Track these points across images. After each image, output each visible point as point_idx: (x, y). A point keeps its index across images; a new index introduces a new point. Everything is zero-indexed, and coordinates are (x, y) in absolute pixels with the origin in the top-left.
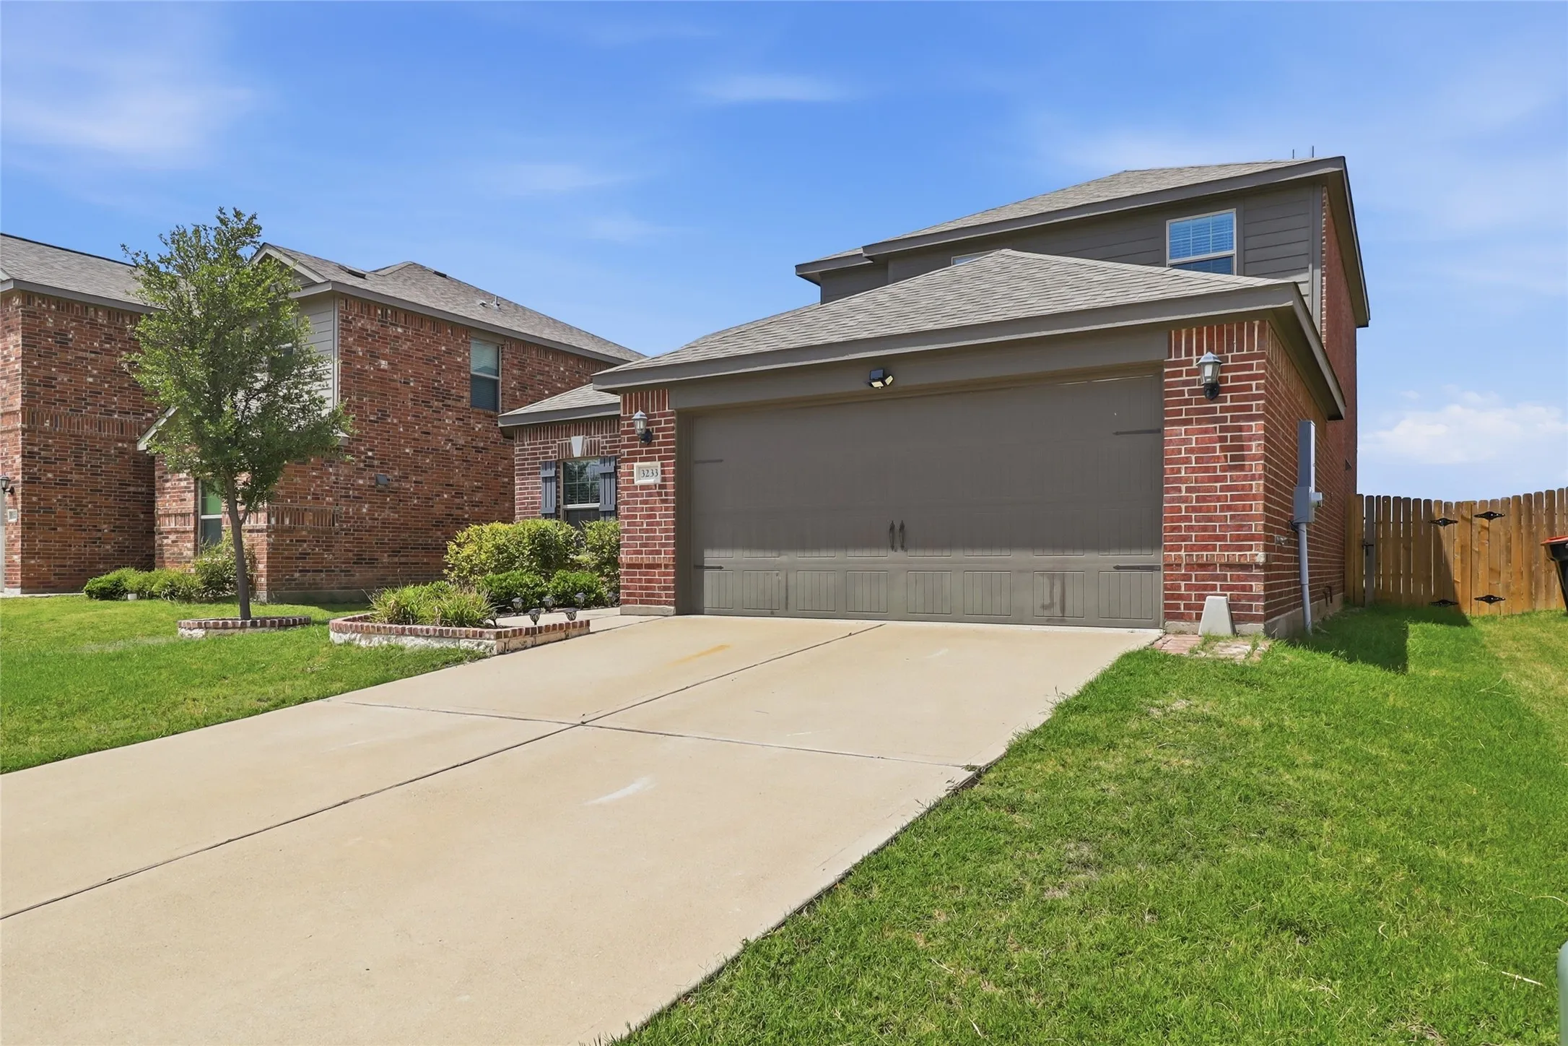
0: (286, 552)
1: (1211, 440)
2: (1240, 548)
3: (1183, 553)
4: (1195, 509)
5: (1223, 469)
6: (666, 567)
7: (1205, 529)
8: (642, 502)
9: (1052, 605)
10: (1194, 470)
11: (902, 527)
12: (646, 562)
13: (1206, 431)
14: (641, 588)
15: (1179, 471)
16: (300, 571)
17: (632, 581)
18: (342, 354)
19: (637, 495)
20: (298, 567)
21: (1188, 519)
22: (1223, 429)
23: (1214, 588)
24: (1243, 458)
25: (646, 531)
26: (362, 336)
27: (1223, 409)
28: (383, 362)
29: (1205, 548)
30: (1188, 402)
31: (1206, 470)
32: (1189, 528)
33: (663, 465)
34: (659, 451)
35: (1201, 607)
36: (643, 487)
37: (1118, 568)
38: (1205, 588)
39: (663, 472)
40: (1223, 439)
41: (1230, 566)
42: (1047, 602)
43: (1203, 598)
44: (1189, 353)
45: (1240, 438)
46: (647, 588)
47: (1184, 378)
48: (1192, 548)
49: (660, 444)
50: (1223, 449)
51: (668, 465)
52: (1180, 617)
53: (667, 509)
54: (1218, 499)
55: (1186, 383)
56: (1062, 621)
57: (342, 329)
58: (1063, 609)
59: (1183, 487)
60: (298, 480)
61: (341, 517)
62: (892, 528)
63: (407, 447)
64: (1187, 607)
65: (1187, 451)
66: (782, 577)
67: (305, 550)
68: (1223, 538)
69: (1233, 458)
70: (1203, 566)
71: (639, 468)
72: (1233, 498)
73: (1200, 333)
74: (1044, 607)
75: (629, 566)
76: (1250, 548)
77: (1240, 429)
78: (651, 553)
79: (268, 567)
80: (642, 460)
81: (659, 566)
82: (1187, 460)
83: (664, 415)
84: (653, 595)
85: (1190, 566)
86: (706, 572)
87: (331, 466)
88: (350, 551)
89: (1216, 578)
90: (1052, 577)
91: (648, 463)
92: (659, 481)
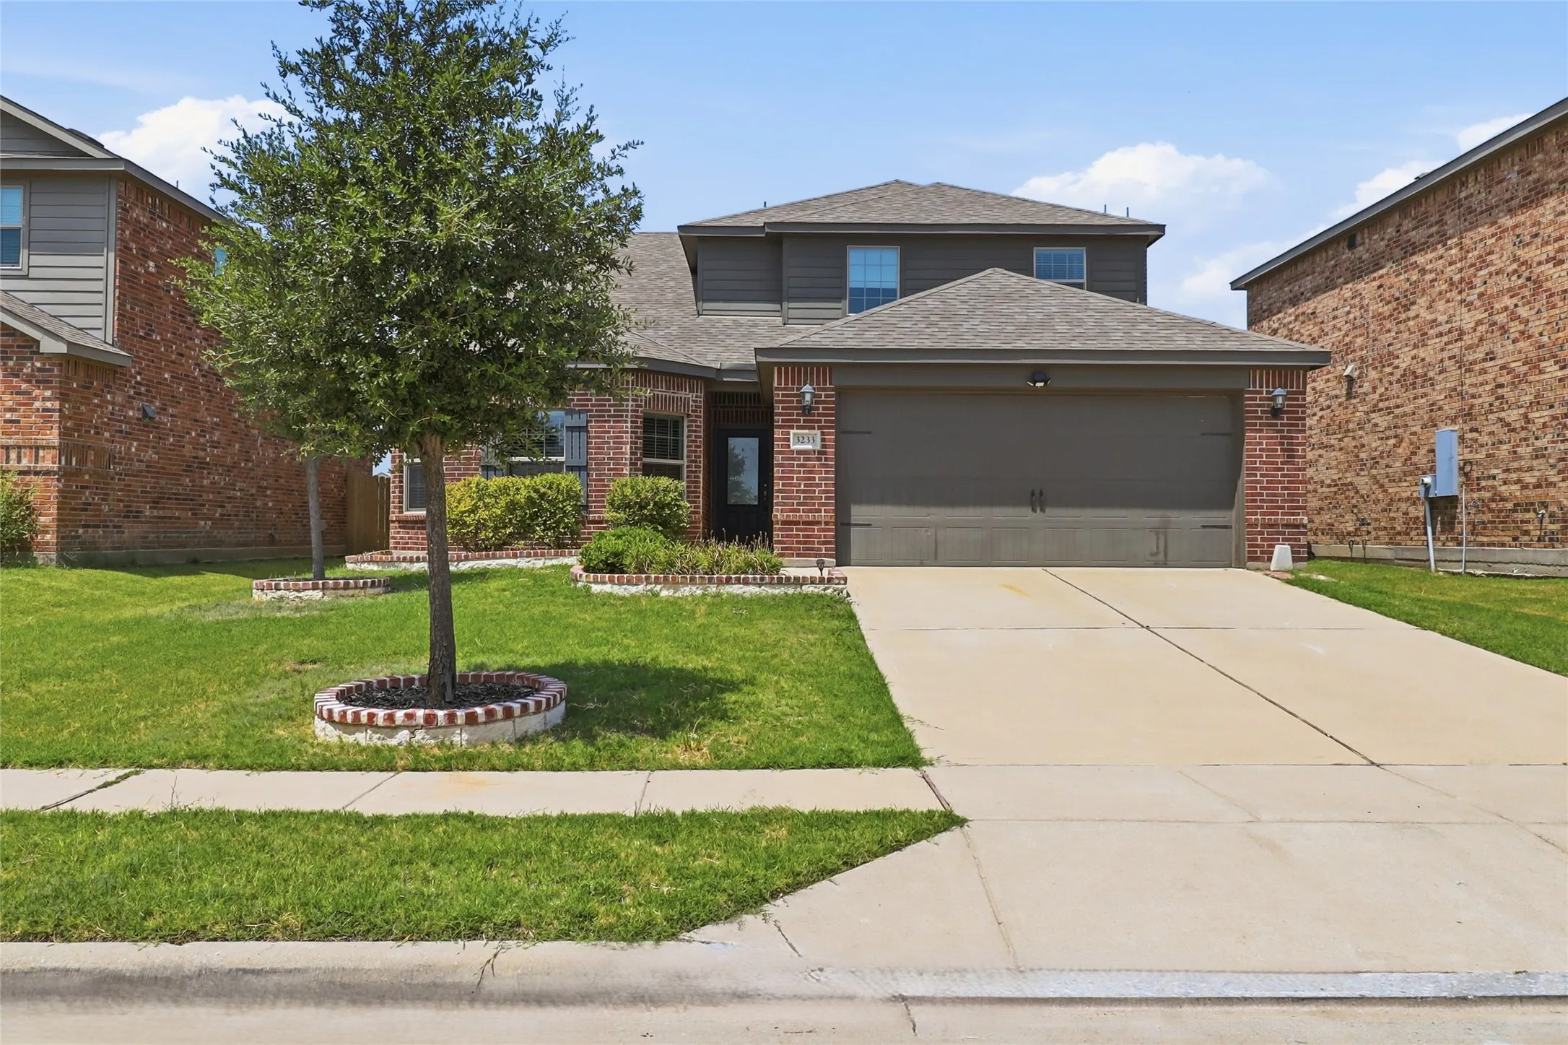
0: (73, 502)
1: (1275, 444)
2: (1293, 514)
3: (1259, 517)
4: (1265, 488)
5: (1282, 463)
6: (827, 523)
7: (1272, 501)
8: (798, 466)
9: (1157, 553)
10: (1265, 463)
11: (1041, 494)
12: (805, 519)
13: (1272, 438)
14: (798, 542)
15: (1255, 463)
16: (84, 526)
17: (787, 536)
18: (120, 250)
19: (793, 459)
20: (81, 521)
21: (1262, 495)
22: (1282, 437)
23: (1278, 540)
24: (1293, 457)
25: (804, 491)
26: (138, 229)
27: (1282, 425)
28: (152, 264)
29: (1272, 514)
30: (1261, 418)
31: (1272, 463)
32: (1262, 501)
33: (823, 434)
34: (820, 421)
35: (1272, 552)
36: (799, 452)
37: (1204, 527)
38: (1273, 540)
39: (823, 440)
40: (1282, 444)
41: (1287, 526)
42: (1155, 550)
43: (1273, 546)
44: (1261, 386)
45: (1292, 444)
46: (805, 543)
47: (1258, 402)
48: (1263, 514)
49: (819, 415)
50: (1282, 450)
51: (829, 434)
52: (1257, 559)
53: (826, 472)
54: (1280, 482)
55: (1259, 406)
56: (1165, 565)
57: (121, 218)
58: (1166, 555)
59: (1258, 473)
60: (83, 408)
61: (115, 458)
62: (1033, 494)
63: (166, 371)
64: (1262, 552)
65: (1260, 450)
66: (931, 532)
67: (87, 499)
68: (1283, 508)
69: (1288, 457)
70: (1272, 526)
71: (794, 434)
72: (1289, 482)
73: (1268, 374)
74: (1152, 555)
75: (784, 523)
76: (1299, 514)
77: (1292, 438)
78: (810, 511)
79: (59, 520)
80: (798, 427)
81: (819, 523)
82: (1261, 456)
83: (824, 390)
84: (812, 549)
85: (1264, 526)
86: (853, 529)
87: (109, 393)
88: (121, 501)
89: (1278, 533)
90: (1157, 534)
91: (807, 431)
92: (818, 447)
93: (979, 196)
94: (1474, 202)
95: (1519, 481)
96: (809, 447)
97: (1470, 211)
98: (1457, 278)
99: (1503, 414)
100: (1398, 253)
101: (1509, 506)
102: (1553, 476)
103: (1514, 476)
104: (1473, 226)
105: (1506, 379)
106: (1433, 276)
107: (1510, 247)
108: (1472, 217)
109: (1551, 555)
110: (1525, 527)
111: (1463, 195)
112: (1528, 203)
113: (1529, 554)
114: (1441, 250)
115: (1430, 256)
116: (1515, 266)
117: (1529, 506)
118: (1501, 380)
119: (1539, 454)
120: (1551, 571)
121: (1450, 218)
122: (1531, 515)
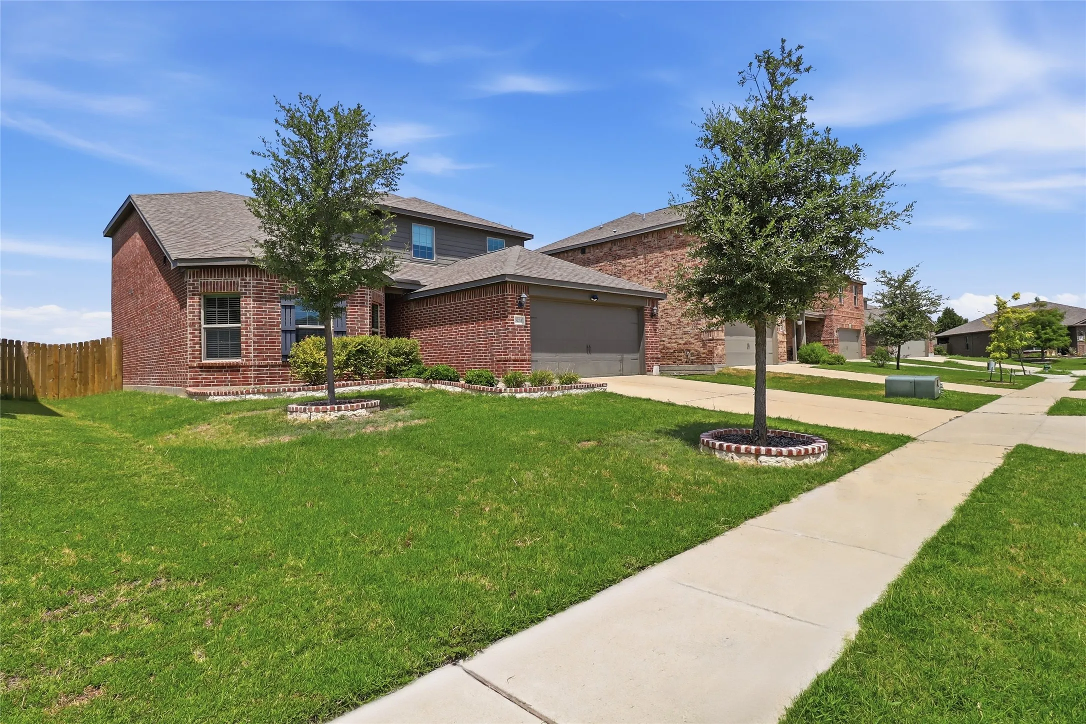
2: (657, 354)
3: (649, 355)
4: (651, 344)
5: (654, 335)
6: (529, 361)
7: (652, 349)
8: (517, 333)
9: (621, 370)
10: (650, 334)
11: (590, 347)
12: (521, 359)
13: (651, 325)
17: (515, 367)
19: (515, 330)
21: (650, 347)
22: (654, 325)
24: (656, 332)
25: (520, 345)
27: (653, 320)
29: (652, 354)
30: (648, 318)
33: (526, 318)
34: (524, 311)
36: (518, 326)
37: (632, 359)
38: (653, 364)
39: (526, 321)
40: (654, 328)
41: (656, 358)
43: (653, 366)
44: (649, 305)
47: (648, 311)
49: (524, 308)
51: (528, 318)
52: (649, 371)
53: (528, 336)
54: (654, 342)
55: (648, 313)
58: (623, 371)
62: (587, 347)
64: (651, 369)
65: (649, 330)
68: (655, 351)
71: (516, 317)
73: (650, 301)
74: (619, 371)
75: (514, 361)
78: (522, 355)
80: (517, 314)
81: (526, 360)
82: (649, 332)
85: (651, 358)
89: (654, 361)
90: (620, 362)
91: (520, 316)
92: (524, 324)
93: (446, 209)
94: (652, 244)
95: (676, 342)
96: (521, 324)
97: (650, 247)
98: (643, 270)
99: (668, 319)
100: (610, 258)
101: (672, 351)
102: (692, 340)
103: (674, 341)
104: (651, 252)
105: (669, 307)
106: (630, 268)
107: (671, 261)
108: (651, 249)
109: (692, 367)
110: (680, 358)
111: (646, 241)
112: (677, 248)
113: (682, 367)
114: (634, 259)
115: (628, 261)
116: (673, 268)
117: (681, 351)
118: (666, 307)
119: (686, 333)
120: (692, 373)
121: (639, 249)
122: (683, 354)
